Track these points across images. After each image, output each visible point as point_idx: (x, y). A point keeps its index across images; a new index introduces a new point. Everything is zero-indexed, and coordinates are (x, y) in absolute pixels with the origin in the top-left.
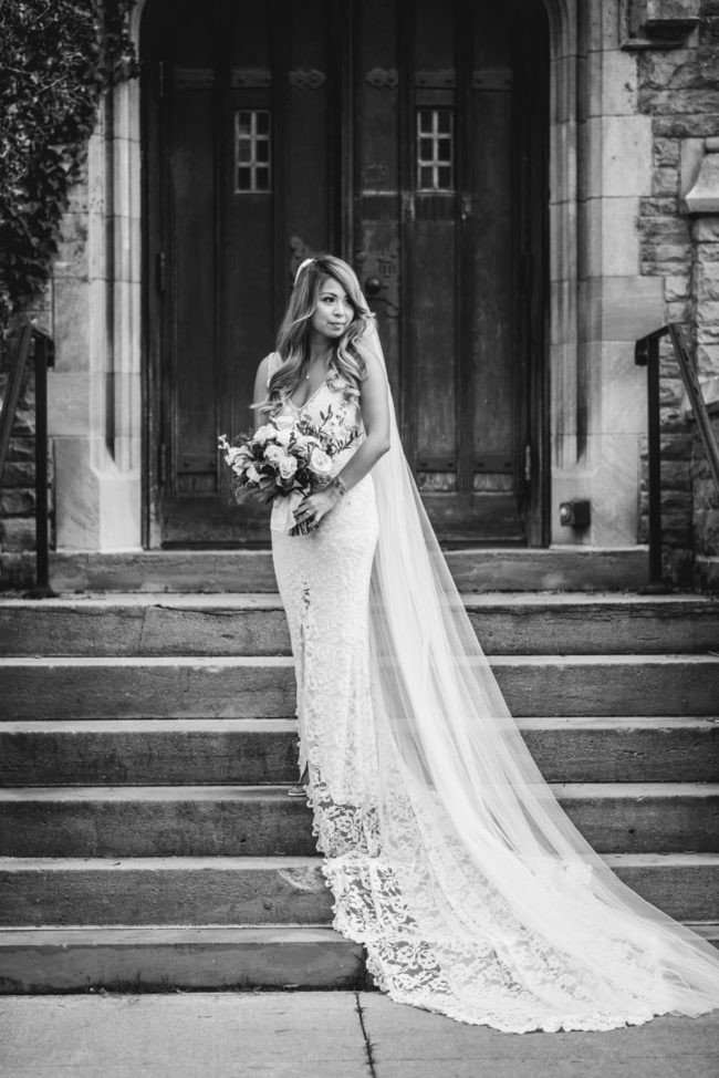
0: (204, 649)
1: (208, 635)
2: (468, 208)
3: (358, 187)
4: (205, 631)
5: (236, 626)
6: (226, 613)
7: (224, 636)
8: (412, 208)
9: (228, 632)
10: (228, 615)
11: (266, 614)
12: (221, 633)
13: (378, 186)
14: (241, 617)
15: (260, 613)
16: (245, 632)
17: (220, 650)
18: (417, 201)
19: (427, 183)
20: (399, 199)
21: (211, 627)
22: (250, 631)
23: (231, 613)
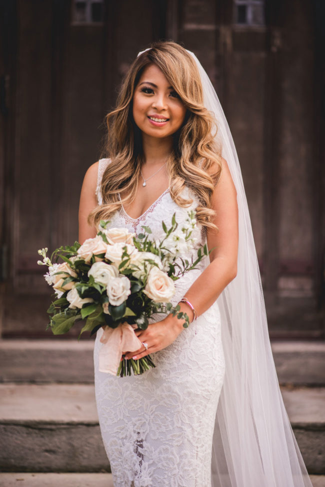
0: (26, 464)
1: (30, 449)
2: (278, 42)
3: (181, 20)
4: (27, 446)
5: (59, 441)
6: (49, 427)
7: (47, 451)
8: (229, 41)
9: (51, 446)
10: (51, 430)
11: (91, 429)
12: (44, 448)
13: (199, 21)
14: (64, 432)
15: (84, 427)
16: (69, 448)
17: (42, 466)
18: (234, 35)
19: (242, 18)
20: (217, 33)
21: (32, 442)
22: (73, 446)
23: (53, 427)
